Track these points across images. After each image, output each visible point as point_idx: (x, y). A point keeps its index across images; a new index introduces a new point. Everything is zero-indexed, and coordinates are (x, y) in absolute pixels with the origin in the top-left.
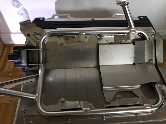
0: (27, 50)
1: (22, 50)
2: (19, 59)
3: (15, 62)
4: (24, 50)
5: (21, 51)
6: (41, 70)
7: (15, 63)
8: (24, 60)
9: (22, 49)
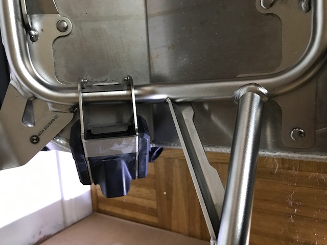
0: (83, 137)
1: (86, 156)
2: (121, 164)
3: (130, 176)
4: (85, 149)
5: (89, 159)
6: (153, 93)
7: (134, 177)
8: (121, 146)
9: (84, 155)
